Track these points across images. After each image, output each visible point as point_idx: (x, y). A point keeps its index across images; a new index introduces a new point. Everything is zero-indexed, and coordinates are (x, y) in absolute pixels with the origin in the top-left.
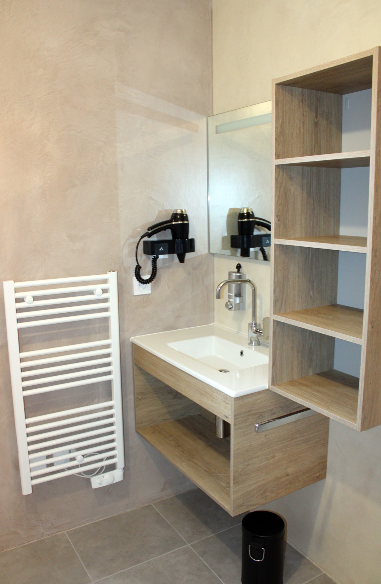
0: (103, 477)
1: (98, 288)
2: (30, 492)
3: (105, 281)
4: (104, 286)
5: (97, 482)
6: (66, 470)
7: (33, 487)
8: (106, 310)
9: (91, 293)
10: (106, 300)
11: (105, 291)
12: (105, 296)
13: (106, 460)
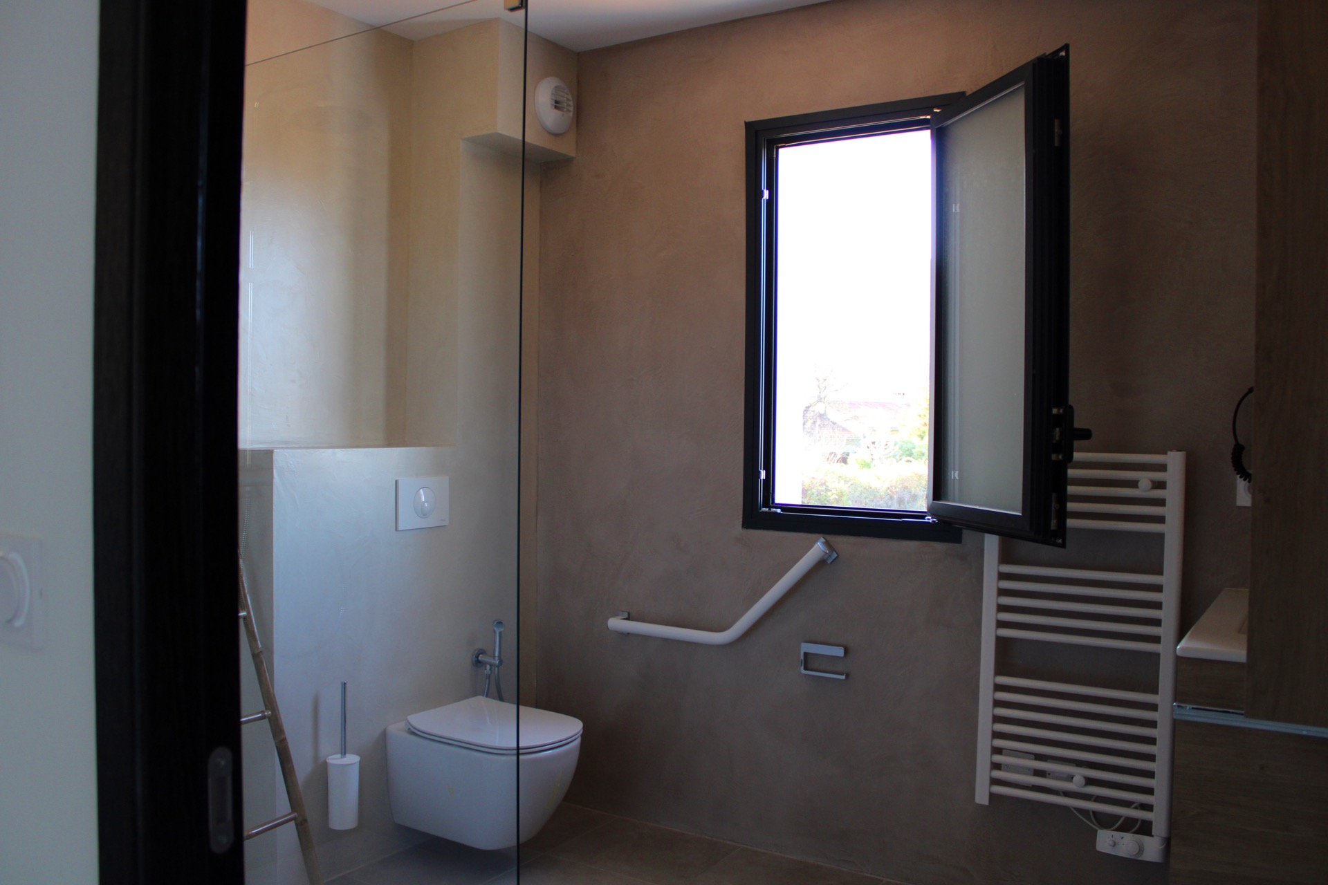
0: (1122, 838)
1: (1145, 478)
2: (986, 801)
3: (1162, 468)
4: (1158, 476)
5: (1106, 841)
6: (1061, 793)
7: (992, 796)
8: (1161, 520)
9: (1133, 484)
10: (1161, 502)
11: (1160, 485)
12: (1158, 493)
13: (1136, 808)
